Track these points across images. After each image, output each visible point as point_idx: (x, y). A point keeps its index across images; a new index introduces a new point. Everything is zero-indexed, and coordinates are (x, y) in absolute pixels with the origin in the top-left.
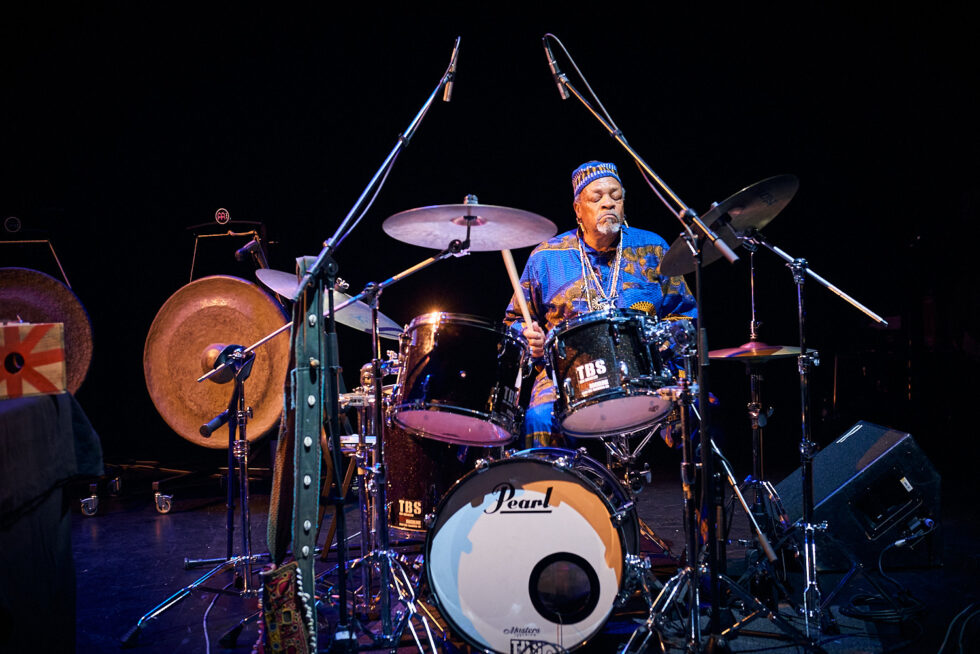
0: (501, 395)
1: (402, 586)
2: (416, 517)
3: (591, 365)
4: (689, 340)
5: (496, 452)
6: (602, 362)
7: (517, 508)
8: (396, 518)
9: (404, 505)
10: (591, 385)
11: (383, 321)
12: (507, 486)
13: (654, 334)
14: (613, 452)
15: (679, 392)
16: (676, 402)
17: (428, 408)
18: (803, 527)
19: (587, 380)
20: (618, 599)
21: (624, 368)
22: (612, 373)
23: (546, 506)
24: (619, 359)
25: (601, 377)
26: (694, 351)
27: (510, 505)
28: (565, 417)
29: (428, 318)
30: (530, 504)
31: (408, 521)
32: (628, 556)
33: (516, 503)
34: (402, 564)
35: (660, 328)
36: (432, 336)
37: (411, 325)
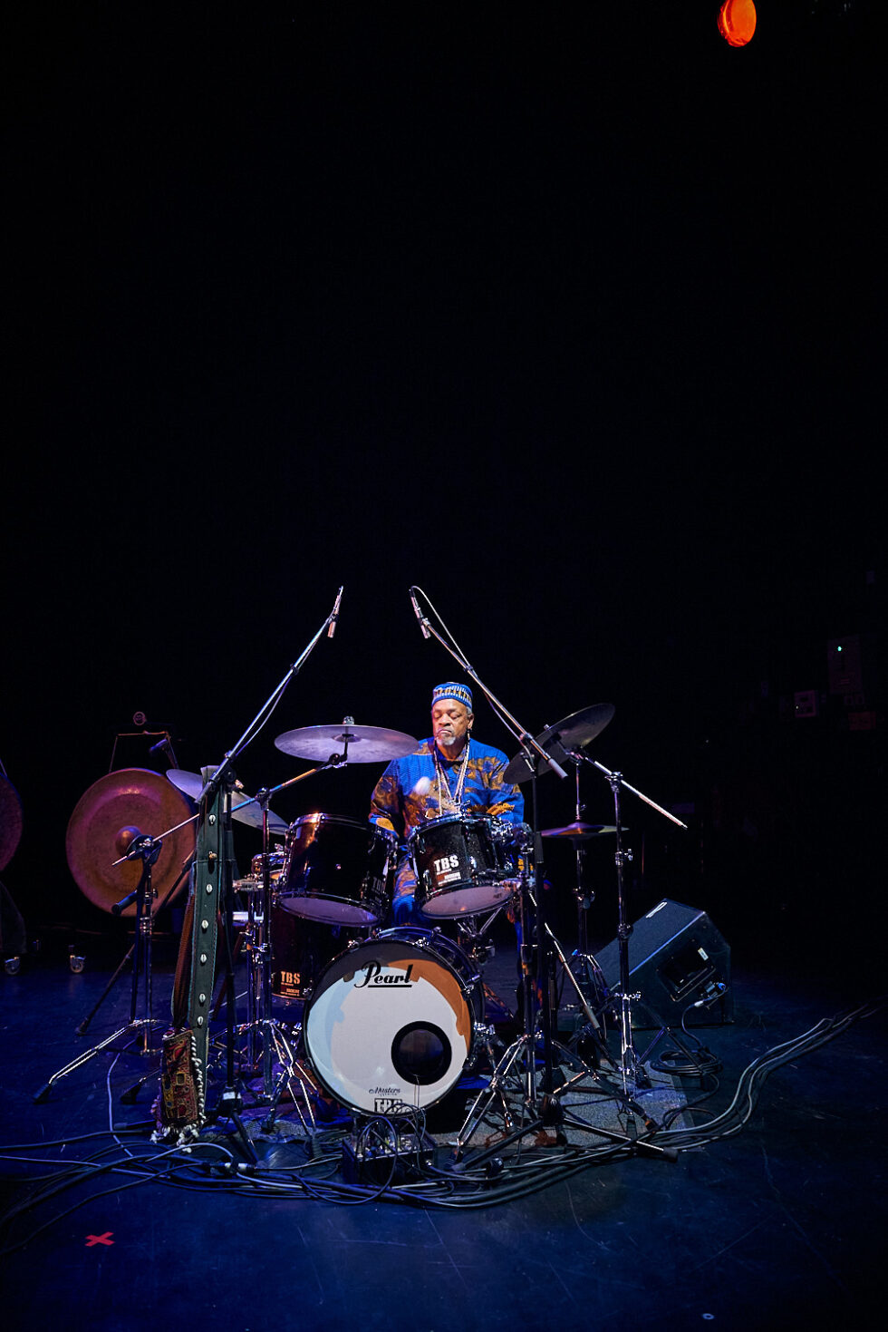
0: (370, 883)
1: (283, 1050)
2: (295, 987)
3: (446, 859)
4: (527, 839)
5: (365, 933)
6: (456, 857)
7: (383, 983)
8: (278, 987)
9: (286, 976)
10: (446, 877)
11: (273, 819)
12: (373, 963)
13: (498, 833)
14: (463, 929)
15: (519, 885)
16: (516, 893)
17: (308, 896)
18: (621, 998)
19: (443, 872)
20: (466, 1062)
21: (473, 861)
22: (463, 867)
23: (406, 981)
24: (470, 854)
25: (454, 870)
26: (532, 849)
27: (376, 980)
28: (424, 903)
29: (311, 818)
30: (394, 980)
31: (288, 990)
32: (476, 1023)
33: (381, 978)
34: (282, 1031)
35: (503, 829)
36: (314, 834)
37: (296, 823)
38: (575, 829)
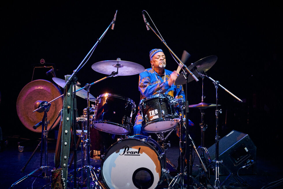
0: (126, 119)
1: (94, 176)
2: (99, 156)
3: (153, 111)
4: (183, 104)
5: (124, 137)
6: (157, 110)
7: (130, 154)
8: (92, 155)
9: (95, 152)
10: (153, 117)
11: (91, 96)
12: (126, 147)
13: (173, 102)
14: (159, 137)
15: (180, 120)
16: (179, 123)
17: (103, 123)
18: (215, 162)
19: (152, 115)
20: (159, 182)
21: (163, 112)
22: (159, 114)
24: (162, 109)
25: (156, 115)
26: (185, 108)
27: (127, 153)
28: (145, 126)
29: (104, 95)
30: (134, 153)
31: (96, 157)
32: (163, 169)
33: (129, 152)
34: (94, 170)
35: (174, 100)
36: (106, 101)
37: (99, 97)
38: (201, 105)
